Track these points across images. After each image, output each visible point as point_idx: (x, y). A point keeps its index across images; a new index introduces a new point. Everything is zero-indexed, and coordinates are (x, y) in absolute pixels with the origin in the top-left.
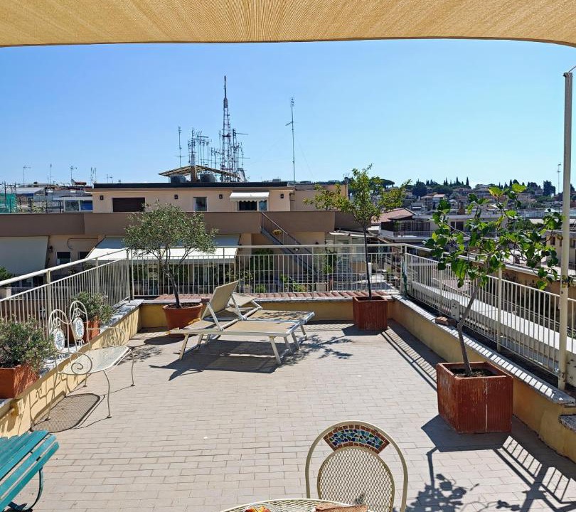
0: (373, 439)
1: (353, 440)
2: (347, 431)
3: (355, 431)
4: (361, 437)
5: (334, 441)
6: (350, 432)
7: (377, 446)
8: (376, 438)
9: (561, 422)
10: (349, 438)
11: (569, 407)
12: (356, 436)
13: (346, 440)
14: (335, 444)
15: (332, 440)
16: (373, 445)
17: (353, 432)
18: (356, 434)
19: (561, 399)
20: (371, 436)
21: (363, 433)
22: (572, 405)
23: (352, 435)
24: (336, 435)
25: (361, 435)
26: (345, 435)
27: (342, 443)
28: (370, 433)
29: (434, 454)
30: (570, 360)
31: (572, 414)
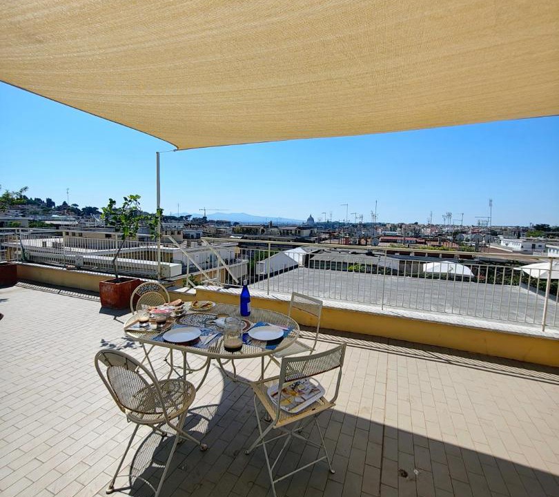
22: (167, 284)
29: (117, 318)
30: (162, 267)
31: (167, 287)
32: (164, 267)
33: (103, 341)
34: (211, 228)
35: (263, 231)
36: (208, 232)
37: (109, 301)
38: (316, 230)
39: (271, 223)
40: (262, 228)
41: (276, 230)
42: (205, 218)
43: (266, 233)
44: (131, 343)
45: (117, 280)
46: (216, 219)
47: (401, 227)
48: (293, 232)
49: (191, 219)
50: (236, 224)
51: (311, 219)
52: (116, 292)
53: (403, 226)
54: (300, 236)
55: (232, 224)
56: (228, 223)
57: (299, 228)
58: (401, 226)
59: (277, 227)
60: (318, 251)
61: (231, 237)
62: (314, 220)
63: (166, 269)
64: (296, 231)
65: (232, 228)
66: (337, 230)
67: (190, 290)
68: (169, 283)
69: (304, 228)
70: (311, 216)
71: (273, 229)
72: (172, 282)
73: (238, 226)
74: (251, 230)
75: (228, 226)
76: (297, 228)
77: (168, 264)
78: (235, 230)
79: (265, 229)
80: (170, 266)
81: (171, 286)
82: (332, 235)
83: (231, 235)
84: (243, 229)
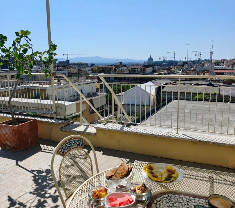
0: (79, 142)
1: (71, 147)
2: (67, 143)
3: (71, 142)
4: (74, 144)
5: (62, 152)
6: (69, 143)
7: (81, 145)
8: (80, 141)
9: (62, 130)
10: (69, 147)
11: (63, 124)
12: (72, 144)
13: (68, 148)
14: (63, 153)
15: (61, 152)
16: (80, 145)
17: (70, 142)
18: (72, 143)
19: (60, 122)
20: (78, 141)
21: (74, 141)
22: (64, 123)
23: (70, 144)
24: (62, 148)
25: (74, 142)
26: (67, 146)
27: (66, 151)
28: (77, 140)
29: (20, 163)
30: (57, 106)
31: (64, 126)
32: (59, 106)
33: (10, 199)
34: (74, 69)
35: (115, 70)
36: (72, 72)
37: (8, 143)
38: (157, 68)
39: (121, 63)
40: (114, 67)
41: (125, 68)
42: (68, 61)
43: (117, 71)
44: (42, 200)
45: (13, 122)
46: (76, 62)
47: (223, 63)
48: (139, 70)
49: (57, 62)
50: (92, 65)
51: (151, 59)
52: (15, 135)
53: (225, 62)
54: (144, 72)
55: (89, 65)
56: (87, 65)
57: (144, 66)
58: (223, 61)
60: (166, 84)
61: (91, 75)
62: (153, 60)
63: (61, 108)
64: (141, 69)
65: (90, 68)
66: (172, 67)
67: (88, 128)
68: (66, 122)
69: (147, 66)
70: (150, 56)
71: (123, 68)
72: (68, 121)
73: (95, 67)
74: (106, 69)
75: (87, 67)
76: (141, 66)
77: (63, 102)
78: (93, 70)
79: (117, 68)
80: (66, 105)
81: (67, 125)
82: (169, 71)
83: (91, 74)
84: (99, 69)
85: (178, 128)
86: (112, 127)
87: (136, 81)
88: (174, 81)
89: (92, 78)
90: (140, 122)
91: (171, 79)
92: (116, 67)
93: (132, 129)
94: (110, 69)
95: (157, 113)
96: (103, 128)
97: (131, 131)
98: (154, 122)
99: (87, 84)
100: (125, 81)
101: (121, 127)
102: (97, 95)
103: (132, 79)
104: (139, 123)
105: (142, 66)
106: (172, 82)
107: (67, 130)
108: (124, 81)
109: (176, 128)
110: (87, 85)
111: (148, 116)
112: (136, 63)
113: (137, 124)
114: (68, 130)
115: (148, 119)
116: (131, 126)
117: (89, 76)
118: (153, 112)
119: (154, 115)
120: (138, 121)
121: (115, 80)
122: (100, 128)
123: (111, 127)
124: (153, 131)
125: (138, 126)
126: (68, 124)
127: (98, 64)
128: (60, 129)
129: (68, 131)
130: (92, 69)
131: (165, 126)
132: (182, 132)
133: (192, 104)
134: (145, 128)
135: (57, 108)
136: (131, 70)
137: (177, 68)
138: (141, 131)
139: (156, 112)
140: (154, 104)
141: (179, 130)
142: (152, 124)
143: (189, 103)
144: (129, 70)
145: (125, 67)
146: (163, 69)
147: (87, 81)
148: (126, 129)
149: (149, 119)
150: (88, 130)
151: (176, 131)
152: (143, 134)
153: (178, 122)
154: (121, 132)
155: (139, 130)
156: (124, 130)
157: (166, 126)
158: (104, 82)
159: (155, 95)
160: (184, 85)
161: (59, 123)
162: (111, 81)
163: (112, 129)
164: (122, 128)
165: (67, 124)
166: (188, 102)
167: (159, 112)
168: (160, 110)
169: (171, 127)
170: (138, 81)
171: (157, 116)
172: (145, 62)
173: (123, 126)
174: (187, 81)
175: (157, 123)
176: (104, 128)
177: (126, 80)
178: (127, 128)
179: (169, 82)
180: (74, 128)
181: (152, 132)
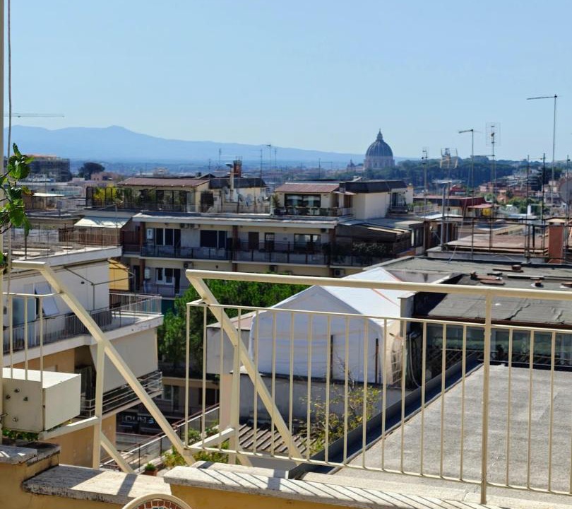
9: (29, 490)
11: (31, 464)
19: (21, 454)
22: (35, 459)
30: (11, 391)
31: (36, 475)
32: (16, 391)
35: (207, 200)
38: (409, 194)
40: (204, 187)
41: (256, 192)
43: (217, 203)
48: (326, 202)
50: (91, 169)
51: (381, 149)
54: (349, 216)
55: (74, 170)
56: (61, 169)
57: (349, 186)
59: (258, 183)
60: (454, 280)
61: (84, 223)
62: (391, 154)
63: (26, 399)
64: (336, 197)
65: (79, 187)
66: (483, 189)
67: (136, 483)
68: (42, 456)
69: (363, 188)
70: (380, 136)
71: (244, 192)
72: (50, 452)
73: (105, 178)
74: (160, 193)
75: (63, 180)
76: (336, 185)
77: (34, 375)
78: (97, 197)
79: (215, 193)
80: (45, 386)
81: (46, 470)
82: (470, 210)
83: (82, 217)
84: (128, 193)
85: (484, 485)
86: (237, 479)
87: (310, 257)
88: (489, 268)
89: (87, 237)
90: (345, 460)
91: (476, 258)
92: (211, 187)
93: (314, 485)
94: (184, 196)
95: (411, 422)
96: (199, 483)
97: (309, 493)
98: (397, 461)
99: (66, 267)
100: (257, 254)
101: (270, 479)
102: (114, 323)
103: (292, 248)
104: (340, 460)
105: (341, 185)
106: (482, 270)
107: (50, 490)
108: (249, 255)
109: (480, 482)
110: (66, 273)
111: (374, 432)
112: (310, 167)
113: (332, 468)
114: (55, 490)
115: (374, 447)
116: (310, 476)
117: (73, 229)
118: (394, 418)
119: (398, 432)
120: (336, 455)
121: (205, 250)
122: (186, 481)
123: (232, 476)
124: (395, 495)
125: (335, 476)
126: (51, 467)
127: (120, 165)
128: (18, 484)
129: (53, 494)
130: (91, 192)
131: (438, 474)
132: (502, 498)
133: (555, 387)
134: (363, 482)
135: (8, 397)
136: (287, 201)
137: (509, 195)
138: (349, 493)
139: (403, 418)
140: (397, 376)
141: (488, 488)
142: (390, 467)
143: (545, 383)
144: (276, 202)
145: (257, 186)
146: (439, 202)
147: (65, 252)
148: (288, 485)
149: (378, 446)
150: (133, 488)
151: (480, 495)
152: (356, 505)
153: (484, 459)
154: (270, 496)
155: (339, 488)
156: (282, 488)
157: (442, 478)
158: (205, 299)
159: (401, 334)
160: (538, 285)
161: (16, 461)
162: (183, 252)
163: (233, 487)
164: (274, 483)
165: (44, 464)
166: (540, 379)
167: (416, 419)
168: (420, 414)
169: (462, 481)
170: (320, 256)
171: (408, 436)
172: (352, 165)
173: (275, 475)
174: (553, 267)
175: (407, 463)
176: (205, 483)
177: (262, 251)
178: (293, 480)
179: (468, 268)
180: (78, 482)
181: (388, 498)
